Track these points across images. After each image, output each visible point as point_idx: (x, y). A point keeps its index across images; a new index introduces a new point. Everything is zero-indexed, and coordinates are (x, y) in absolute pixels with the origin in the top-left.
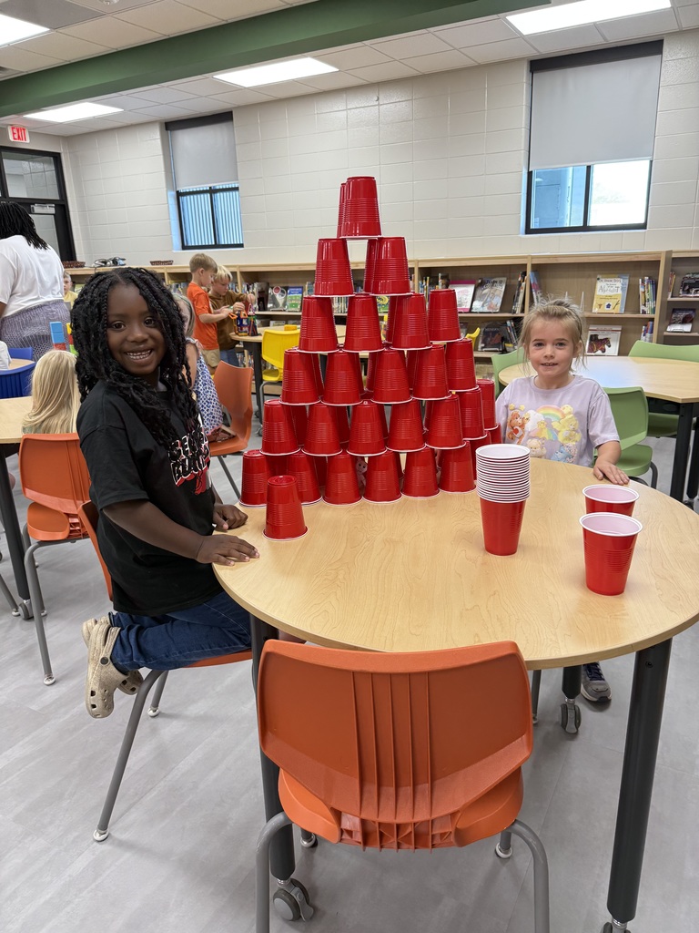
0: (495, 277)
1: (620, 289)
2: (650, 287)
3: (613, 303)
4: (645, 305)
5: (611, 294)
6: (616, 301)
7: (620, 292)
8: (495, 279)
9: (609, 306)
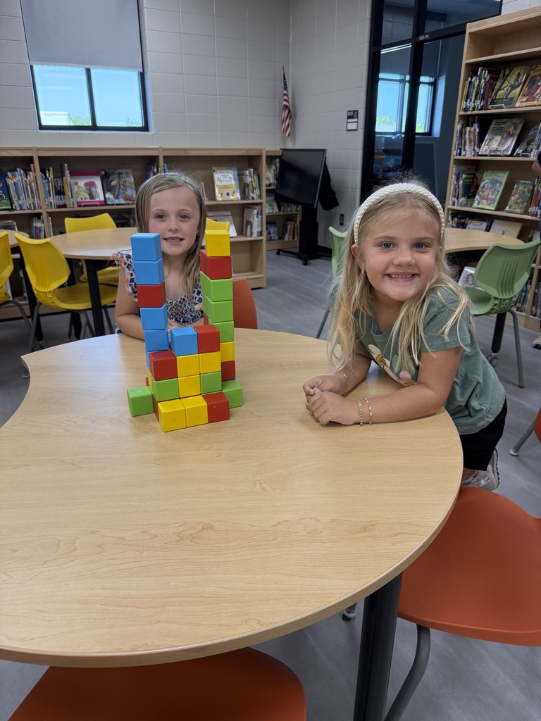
0: (119, 168)
1: (232, 179)
2: (256, 177)
3: (230, 191)
4: (253, 192)
5: (227, 184)
6: (232, 190)
7: (233, 182)
8: (121, 171)
9: (228, 194)
